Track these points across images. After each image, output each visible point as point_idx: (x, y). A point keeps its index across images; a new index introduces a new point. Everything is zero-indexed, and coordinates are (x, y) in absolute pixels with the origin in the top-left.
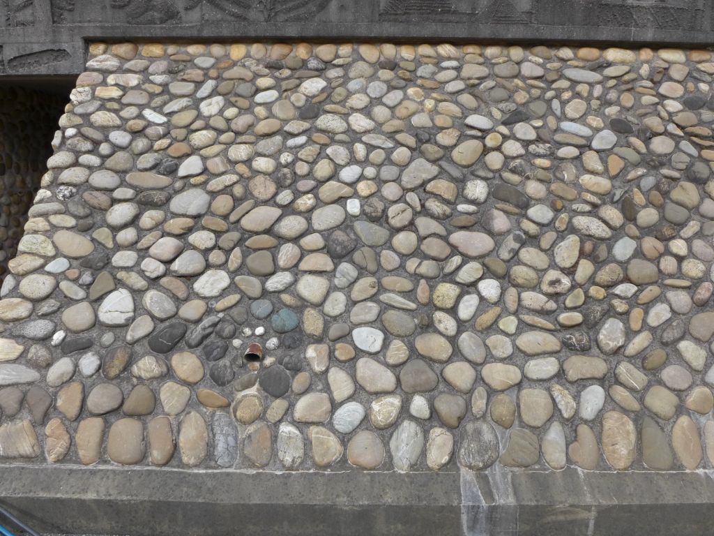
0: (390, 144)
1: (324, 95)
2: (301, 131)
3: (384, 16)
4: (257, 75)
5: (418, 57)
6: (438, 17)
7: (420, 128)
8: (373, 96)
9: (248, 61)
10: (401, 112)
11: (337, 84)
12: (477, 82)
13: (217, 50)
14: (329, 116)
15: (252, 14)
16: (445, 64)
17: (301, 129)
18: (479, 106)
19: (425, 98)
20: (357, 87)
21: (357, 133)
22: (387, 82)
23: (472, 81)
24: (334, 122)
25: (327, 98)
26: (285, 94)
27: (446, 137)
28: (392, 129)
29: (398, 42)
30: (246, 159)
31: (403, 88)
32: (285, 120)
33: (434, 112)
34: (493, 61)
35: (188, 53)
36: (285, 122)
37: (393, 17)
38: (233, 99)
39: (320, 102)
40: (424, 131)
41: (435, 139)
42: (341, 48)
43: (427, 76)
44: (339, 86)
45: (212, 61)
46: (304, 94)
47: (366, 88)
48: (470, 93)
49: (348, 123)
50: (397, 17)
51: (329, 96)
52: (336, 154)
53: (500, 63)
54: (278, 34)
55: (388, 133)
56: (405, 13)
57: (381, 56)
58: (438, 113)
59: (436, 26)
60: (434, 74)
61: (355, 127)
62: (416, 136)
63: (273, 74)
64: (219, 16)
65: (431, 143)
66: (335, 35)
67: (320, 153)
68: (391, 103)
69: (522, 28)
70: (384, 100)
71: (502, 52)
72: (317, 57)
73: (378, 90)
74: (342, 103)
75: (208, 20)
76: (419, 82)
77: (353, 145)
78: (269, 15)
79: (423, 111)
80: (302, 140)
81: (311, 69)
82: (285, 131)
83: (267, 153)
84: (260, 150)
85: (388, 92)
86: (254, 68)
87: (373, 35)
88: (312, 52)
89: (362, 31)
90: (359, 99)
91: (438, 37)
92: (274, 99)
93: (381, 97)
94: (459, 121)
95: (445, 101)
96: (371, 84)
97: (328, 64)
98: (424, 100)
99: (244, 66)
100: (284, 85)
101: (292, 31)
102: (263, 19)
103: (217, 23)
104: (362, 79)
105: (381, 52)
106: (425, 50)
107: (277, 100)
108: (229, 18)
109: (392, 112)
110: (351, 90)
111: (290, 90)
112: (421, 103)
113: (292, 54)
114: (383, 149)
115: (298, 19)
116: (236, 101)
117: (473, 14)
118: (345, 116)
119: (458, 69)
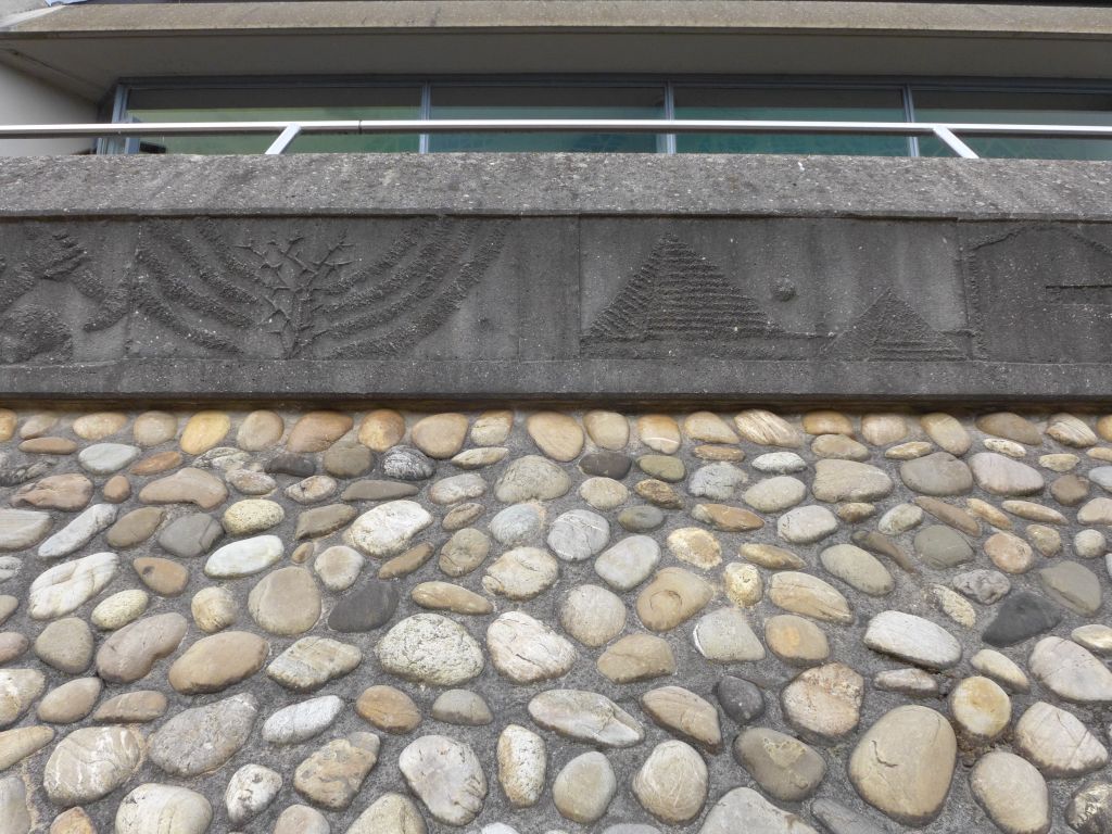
0: (627, 731)
1: (420, 552)
2: (324, 675)
3: (593, 344)
4: (236, 492)
5: (687, 443)
6: (733, 346)
7: (724, 664)
8: (569, 555)
9: (222, 454)
10: (657, 605)
11: (461, 517)
12: (866, 508)
13: (151, 426)
14: (425, 623)
15: (253, 342)
16: (766, 461)
17: (328, 668)
18: (896, 583)
19: (727, 559)
20: (519, 528)
21: (513, 683)
22: (606, 511)
23: (853, 507)
24: (438, 645)
25: (425, 561)
26: (303, 547)
27: (819, 698)
28: (632, 670)
29: (631, 406)
30: (101, 790)
31: (656, 530)
32: (284, 635)
33: (761, 607)
34: (893, 451)
35: (73, 434)
36: (281, 642)
37: (616, 346)
38: (140, 563)
39: (403, 575)
40: (738, 675)
41: (783, 708)
42: (480, 422)
43: (723, 493)
44: (465, 524)
45: (128, 452)
46: (360, 550)
47: (547, 529)
48: (855, 543)
49: (484, 646)
50: (627, 346)
51: (434, 554)
52: (432, 775)
53: (915, 457)
54: (316, 386)
55: (618, 682)
56: (647, 338)
57: (588, 440)
58: (777, 609)
59: (731, 365)
60: (739, 487)
61: (509, 662)
62: (717, 694)
63: (282, 490)
64: (169, 346)
65: (773, 726)
66: (466, 390)
67: (375, 767)
68: (623, 578)
69: (951, 369)
70: (602, 566)
71: (907, 430)
72: (413, 445)
73: (581, 536)
74: (471, 577)
75: (138, 355)
76: (701, 510)
77: (498, 733)
78: (296, 343)
79: (724, 601)
80: (321, 710)
81: (392, 477)
82: (271, 677)
83: (183, 765)
84: (161, 755)
85: (612, 541)
86: (234, 473)
87: (564, 389)
88: (402, 432)
89: (537, 380)
90: (522, 563)
91: (737, 394)
92: (263, 562)
93: (592, 558)
94: (849, 634)
95: (788, 567)
96: (560, 519)
97: (441, 463)
98: (722, 567)
99: (209, 467)
100: (307, 520)
101: (351, 379)
102: (277, 352)
103: (162, 361)
104: (533, 504)
105: (588, 433)
106: (705, 425)
107: (274, 565)
108: (193, 350)
109: (628, 606)
110: (500, 536)
111: (321, 534)
112: (716, 575)
113: (348, 438)
114: (601, 748)
115: (370, 352)
116: (148, 570)
117: (820, 339)
118: (478, 622)
119: (804, 473)
